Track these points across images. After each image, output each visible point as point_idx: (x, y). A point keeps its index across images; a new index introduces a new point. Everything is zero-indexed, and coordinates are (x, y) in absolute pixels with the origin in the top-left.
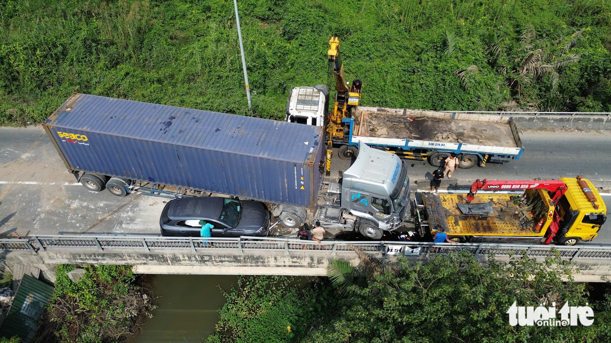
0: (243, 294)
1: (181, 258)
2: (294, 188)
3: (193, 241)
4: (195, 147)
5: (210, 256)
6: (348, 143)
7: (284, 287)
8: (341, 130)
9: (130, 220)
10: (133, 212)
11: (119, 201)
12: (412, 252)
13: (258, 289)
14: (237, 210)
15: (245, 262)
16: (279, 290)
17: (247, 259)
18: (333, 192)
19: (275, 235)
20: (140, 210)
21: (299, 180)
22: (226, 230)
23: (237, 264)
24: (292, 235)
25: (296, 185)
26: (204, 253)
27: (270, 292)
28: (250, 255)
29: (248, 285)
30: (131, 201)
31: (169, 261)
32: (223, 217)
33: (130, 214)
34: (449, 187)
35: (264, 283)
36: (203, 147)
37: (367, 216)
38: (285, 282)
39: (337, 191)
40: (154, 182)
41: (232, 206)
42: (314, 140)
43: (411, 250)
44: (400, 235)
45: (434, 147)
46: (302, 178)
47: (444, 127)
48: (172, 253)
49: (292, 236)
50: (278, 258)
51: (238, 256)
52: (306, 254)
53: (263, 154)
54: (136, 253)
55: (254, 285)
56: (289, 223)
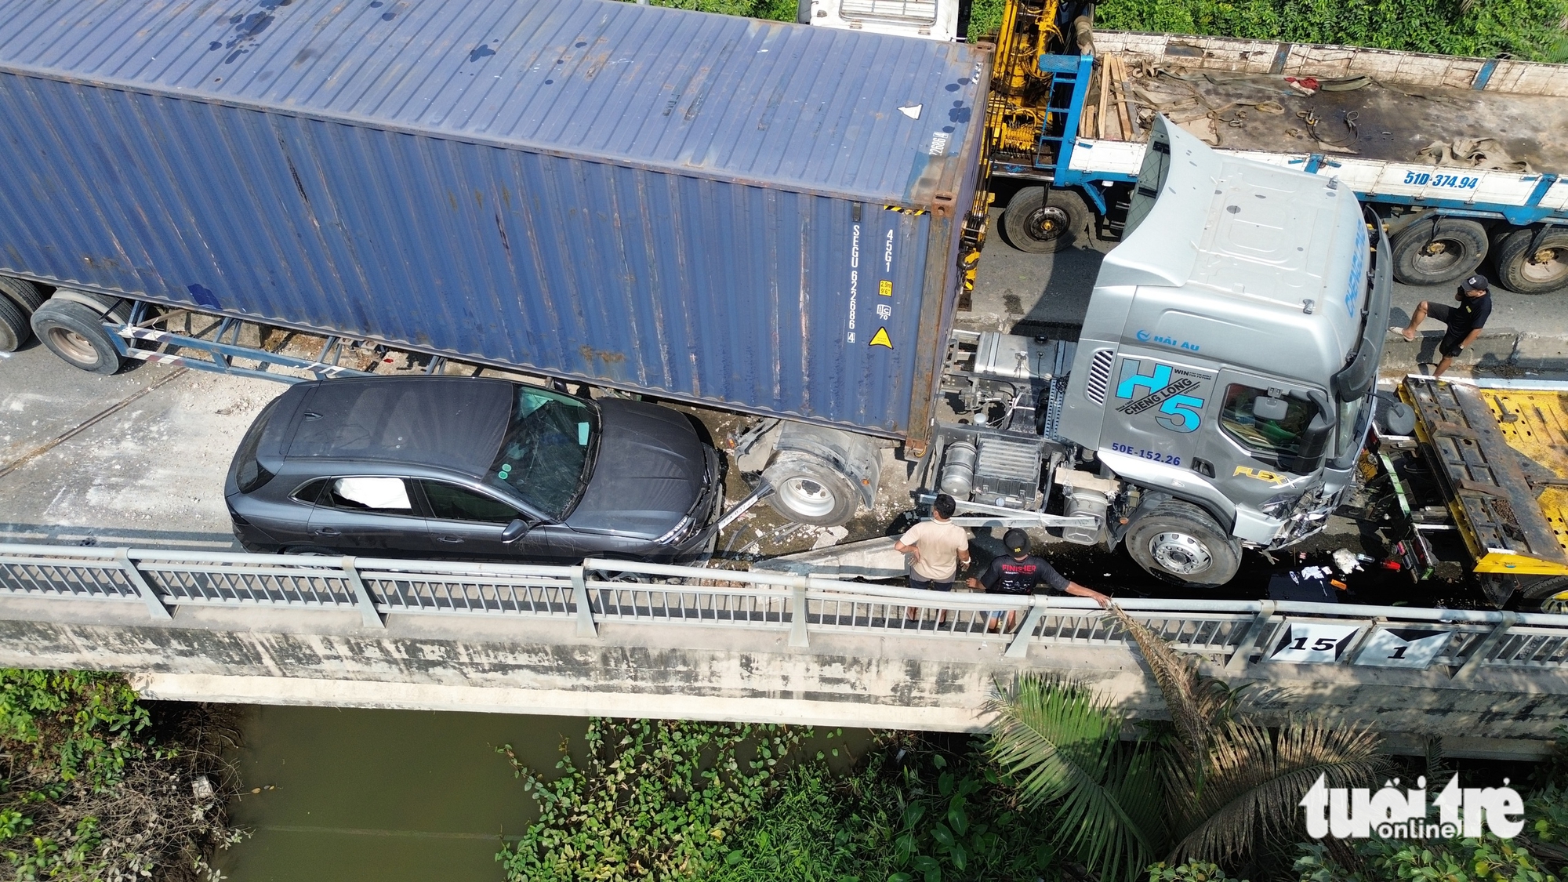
0: (605, 788)
1: (320, 650)
2: (840, 340)
3: (365, 575)
4: (365, 119)
5: (448, 645)
6: (1052, 172)
7: (772, 762)
8: (1023, 120)
9: (123, 474)
10: (143, 438)
11: (90, 392)
12: (1399, 653)
13: (667, 767)
14: (575, 439)
15: (607, 672)
16: (751, 774)
17: (617, 661)
18: (1001, 371)
19: (743, 554)
20: (173, 432)
21: (869, 297)
22: (523, 530)
23: (574, 681)
24: (819, 556)
25: (852, 325)
26: (419, 629)
27: (717, 782)
28: (628, 647)
29: (628, 747)
30: (143, 393)
31: (267, 661)
32: (507, 467)
33: (129, 446)
34: (1477, 366)
35: (693, 744)
36: (404, 123)
37: (1183, 478)
38: (778, 740)
39: (1019, 367)
40: (219, 307)
41: (555, 419)
42: (948, 100)
43: (1395, 643)
44: (1298, 569)
45: (1426, 192)
46: (885, 288)
47: (1449, 120)
48: (274, 626)
49: (820, 562)
50: (760, 660)
51: (574, 648)
52: (888, 645)
53: (699, 157)
54: (111, 622)
55: (649, 750)
56: (805, 504)
